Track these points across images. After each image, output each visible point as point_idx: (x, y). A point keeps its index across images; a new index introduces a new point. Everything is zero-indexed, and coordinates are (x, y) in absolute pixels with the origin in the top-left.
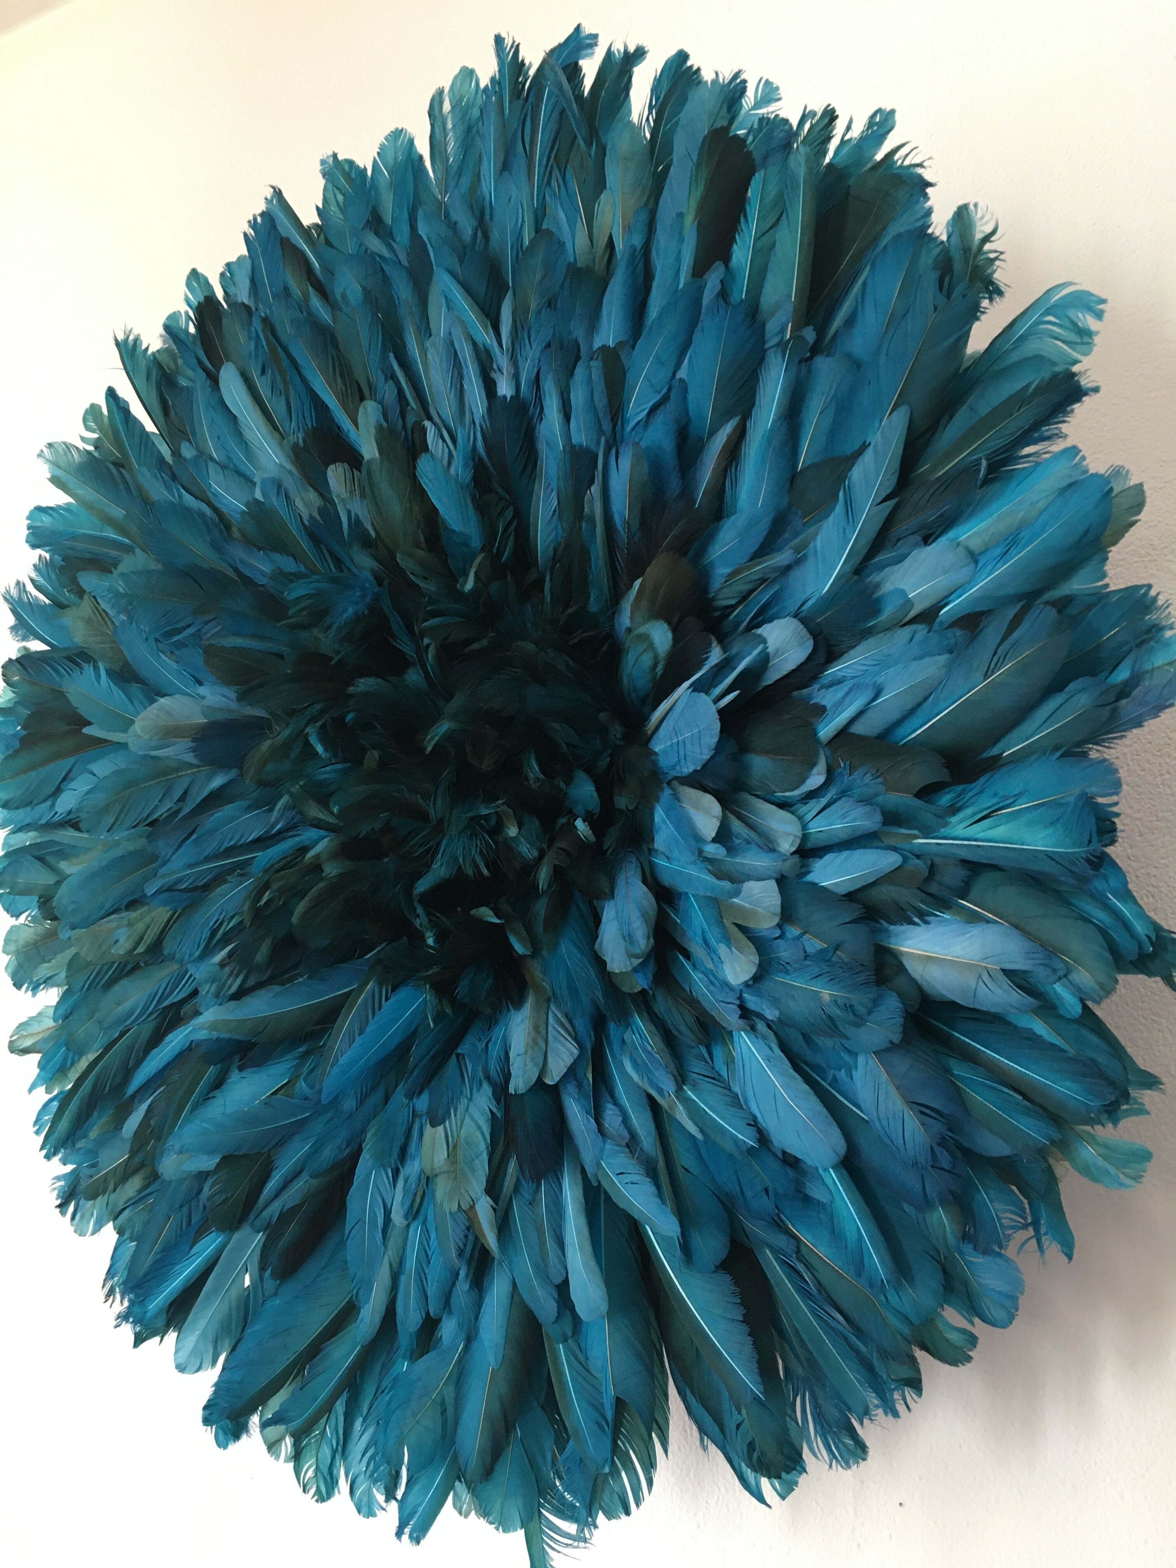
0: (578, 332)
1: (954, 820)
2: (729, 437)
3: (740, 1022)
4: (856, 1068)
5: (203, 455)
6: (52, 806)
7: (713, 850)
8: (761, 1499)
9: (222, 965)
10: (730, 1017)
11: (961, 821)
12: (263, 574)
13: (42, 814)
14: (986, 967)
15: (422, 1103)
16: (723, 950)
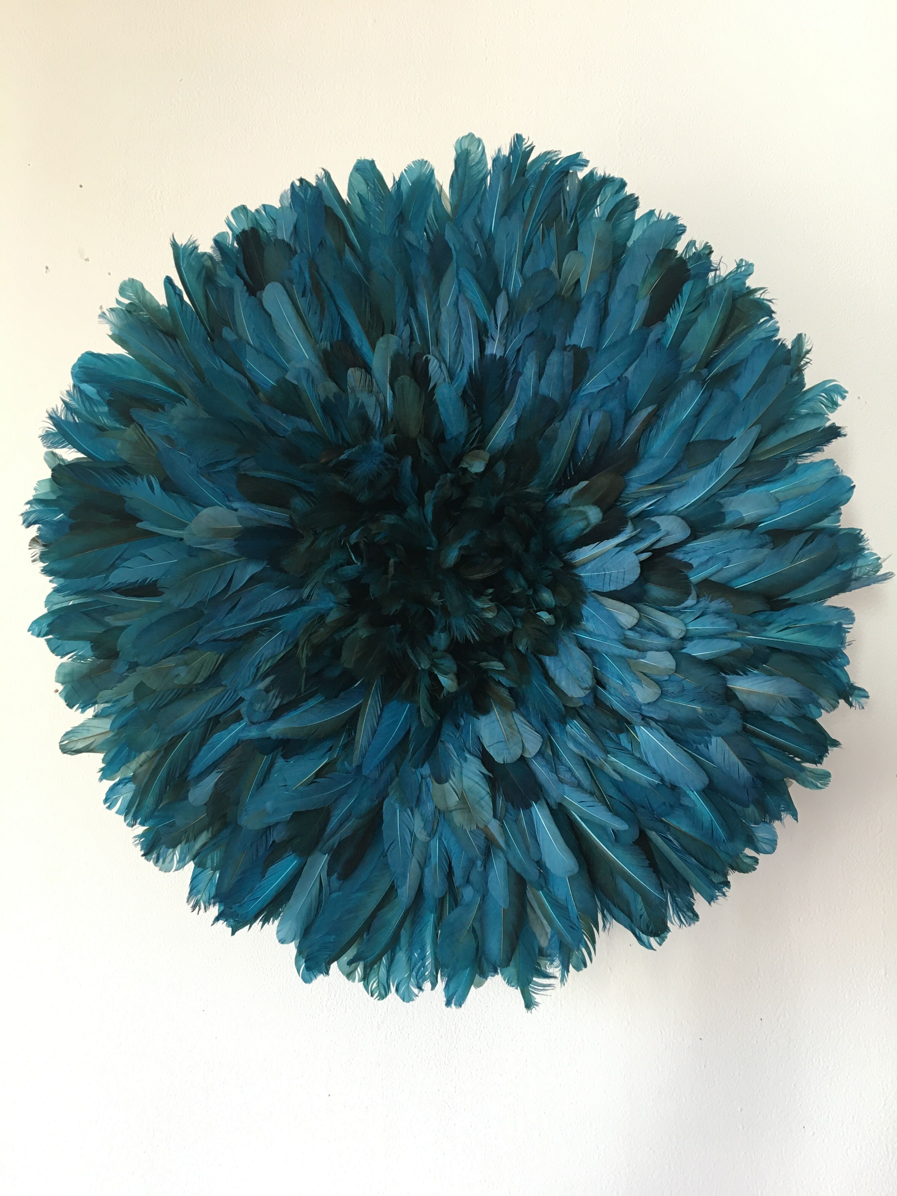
0: (558, 333)
1: (768, 628)
2: (649, 414)
3: (642, 722)
4: (711, 744)
5: (241, 340)
6: (107, 577)
7: (630, 634)
8: (650, 947)
9: (267, 690)
10: (635, 718)
11: (773, 629)
12: (286, 430)
13: (97, 582)
14: (781, 697)
15: (426, 770)
16: (634, 685)
